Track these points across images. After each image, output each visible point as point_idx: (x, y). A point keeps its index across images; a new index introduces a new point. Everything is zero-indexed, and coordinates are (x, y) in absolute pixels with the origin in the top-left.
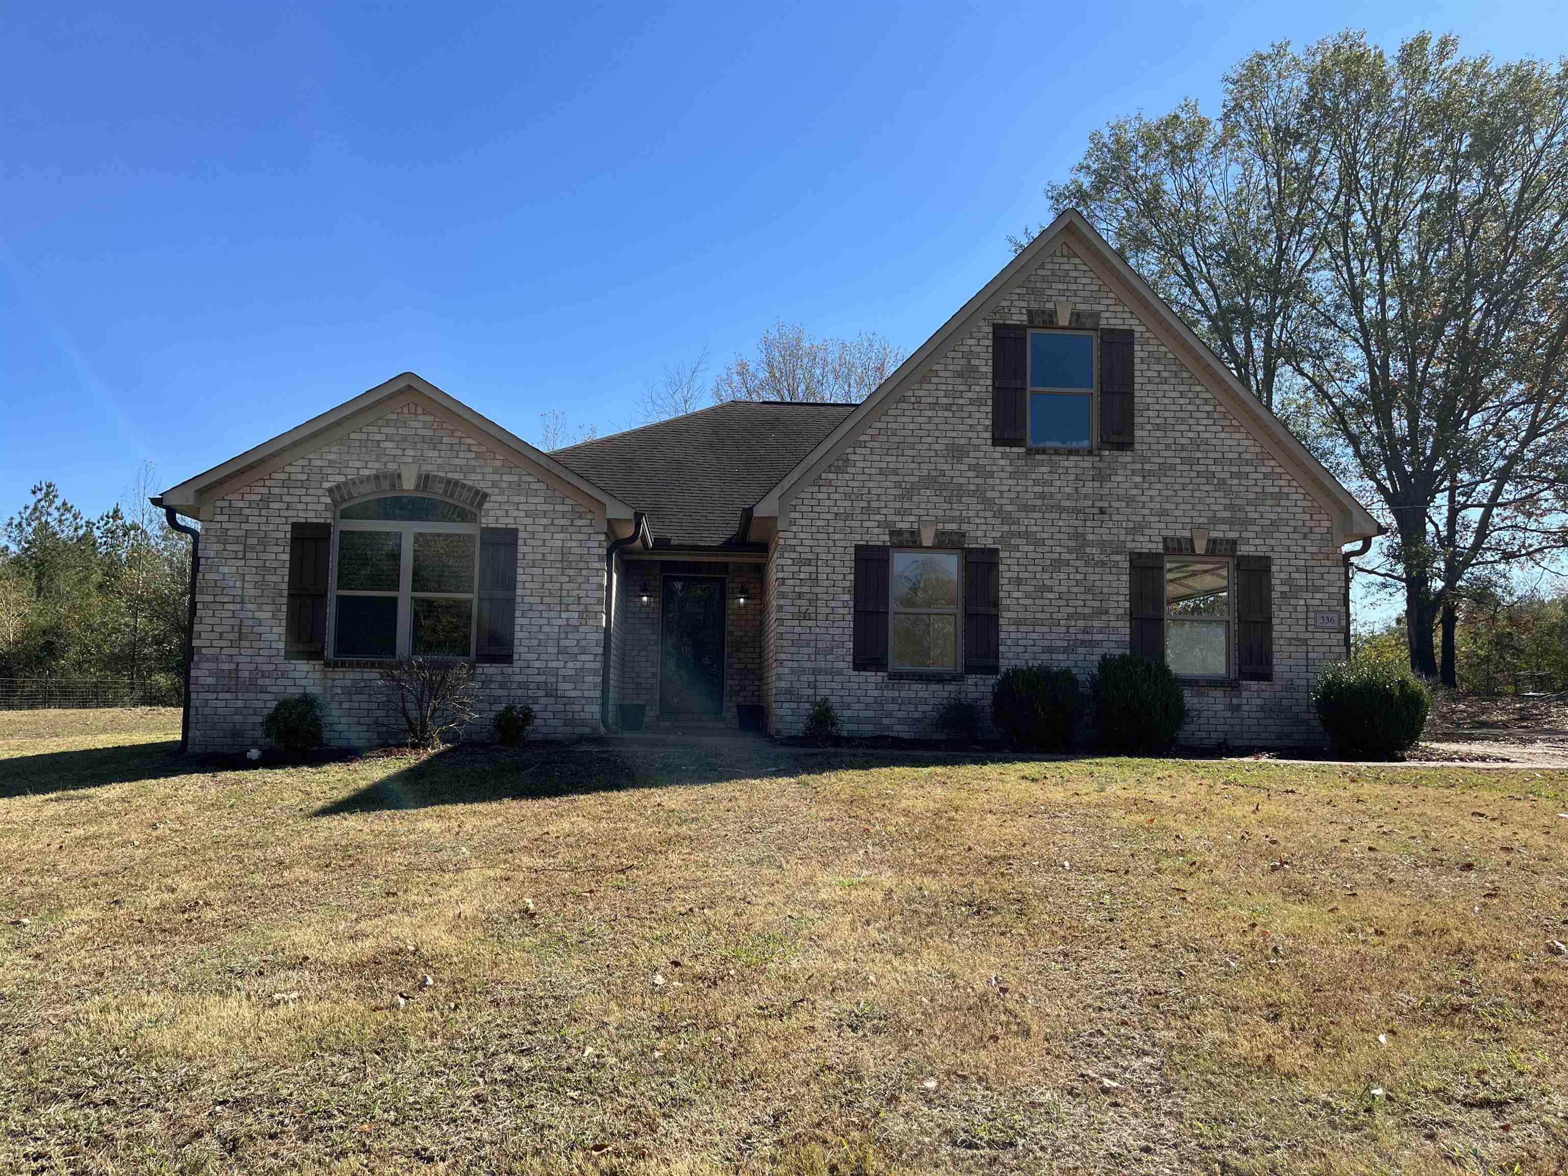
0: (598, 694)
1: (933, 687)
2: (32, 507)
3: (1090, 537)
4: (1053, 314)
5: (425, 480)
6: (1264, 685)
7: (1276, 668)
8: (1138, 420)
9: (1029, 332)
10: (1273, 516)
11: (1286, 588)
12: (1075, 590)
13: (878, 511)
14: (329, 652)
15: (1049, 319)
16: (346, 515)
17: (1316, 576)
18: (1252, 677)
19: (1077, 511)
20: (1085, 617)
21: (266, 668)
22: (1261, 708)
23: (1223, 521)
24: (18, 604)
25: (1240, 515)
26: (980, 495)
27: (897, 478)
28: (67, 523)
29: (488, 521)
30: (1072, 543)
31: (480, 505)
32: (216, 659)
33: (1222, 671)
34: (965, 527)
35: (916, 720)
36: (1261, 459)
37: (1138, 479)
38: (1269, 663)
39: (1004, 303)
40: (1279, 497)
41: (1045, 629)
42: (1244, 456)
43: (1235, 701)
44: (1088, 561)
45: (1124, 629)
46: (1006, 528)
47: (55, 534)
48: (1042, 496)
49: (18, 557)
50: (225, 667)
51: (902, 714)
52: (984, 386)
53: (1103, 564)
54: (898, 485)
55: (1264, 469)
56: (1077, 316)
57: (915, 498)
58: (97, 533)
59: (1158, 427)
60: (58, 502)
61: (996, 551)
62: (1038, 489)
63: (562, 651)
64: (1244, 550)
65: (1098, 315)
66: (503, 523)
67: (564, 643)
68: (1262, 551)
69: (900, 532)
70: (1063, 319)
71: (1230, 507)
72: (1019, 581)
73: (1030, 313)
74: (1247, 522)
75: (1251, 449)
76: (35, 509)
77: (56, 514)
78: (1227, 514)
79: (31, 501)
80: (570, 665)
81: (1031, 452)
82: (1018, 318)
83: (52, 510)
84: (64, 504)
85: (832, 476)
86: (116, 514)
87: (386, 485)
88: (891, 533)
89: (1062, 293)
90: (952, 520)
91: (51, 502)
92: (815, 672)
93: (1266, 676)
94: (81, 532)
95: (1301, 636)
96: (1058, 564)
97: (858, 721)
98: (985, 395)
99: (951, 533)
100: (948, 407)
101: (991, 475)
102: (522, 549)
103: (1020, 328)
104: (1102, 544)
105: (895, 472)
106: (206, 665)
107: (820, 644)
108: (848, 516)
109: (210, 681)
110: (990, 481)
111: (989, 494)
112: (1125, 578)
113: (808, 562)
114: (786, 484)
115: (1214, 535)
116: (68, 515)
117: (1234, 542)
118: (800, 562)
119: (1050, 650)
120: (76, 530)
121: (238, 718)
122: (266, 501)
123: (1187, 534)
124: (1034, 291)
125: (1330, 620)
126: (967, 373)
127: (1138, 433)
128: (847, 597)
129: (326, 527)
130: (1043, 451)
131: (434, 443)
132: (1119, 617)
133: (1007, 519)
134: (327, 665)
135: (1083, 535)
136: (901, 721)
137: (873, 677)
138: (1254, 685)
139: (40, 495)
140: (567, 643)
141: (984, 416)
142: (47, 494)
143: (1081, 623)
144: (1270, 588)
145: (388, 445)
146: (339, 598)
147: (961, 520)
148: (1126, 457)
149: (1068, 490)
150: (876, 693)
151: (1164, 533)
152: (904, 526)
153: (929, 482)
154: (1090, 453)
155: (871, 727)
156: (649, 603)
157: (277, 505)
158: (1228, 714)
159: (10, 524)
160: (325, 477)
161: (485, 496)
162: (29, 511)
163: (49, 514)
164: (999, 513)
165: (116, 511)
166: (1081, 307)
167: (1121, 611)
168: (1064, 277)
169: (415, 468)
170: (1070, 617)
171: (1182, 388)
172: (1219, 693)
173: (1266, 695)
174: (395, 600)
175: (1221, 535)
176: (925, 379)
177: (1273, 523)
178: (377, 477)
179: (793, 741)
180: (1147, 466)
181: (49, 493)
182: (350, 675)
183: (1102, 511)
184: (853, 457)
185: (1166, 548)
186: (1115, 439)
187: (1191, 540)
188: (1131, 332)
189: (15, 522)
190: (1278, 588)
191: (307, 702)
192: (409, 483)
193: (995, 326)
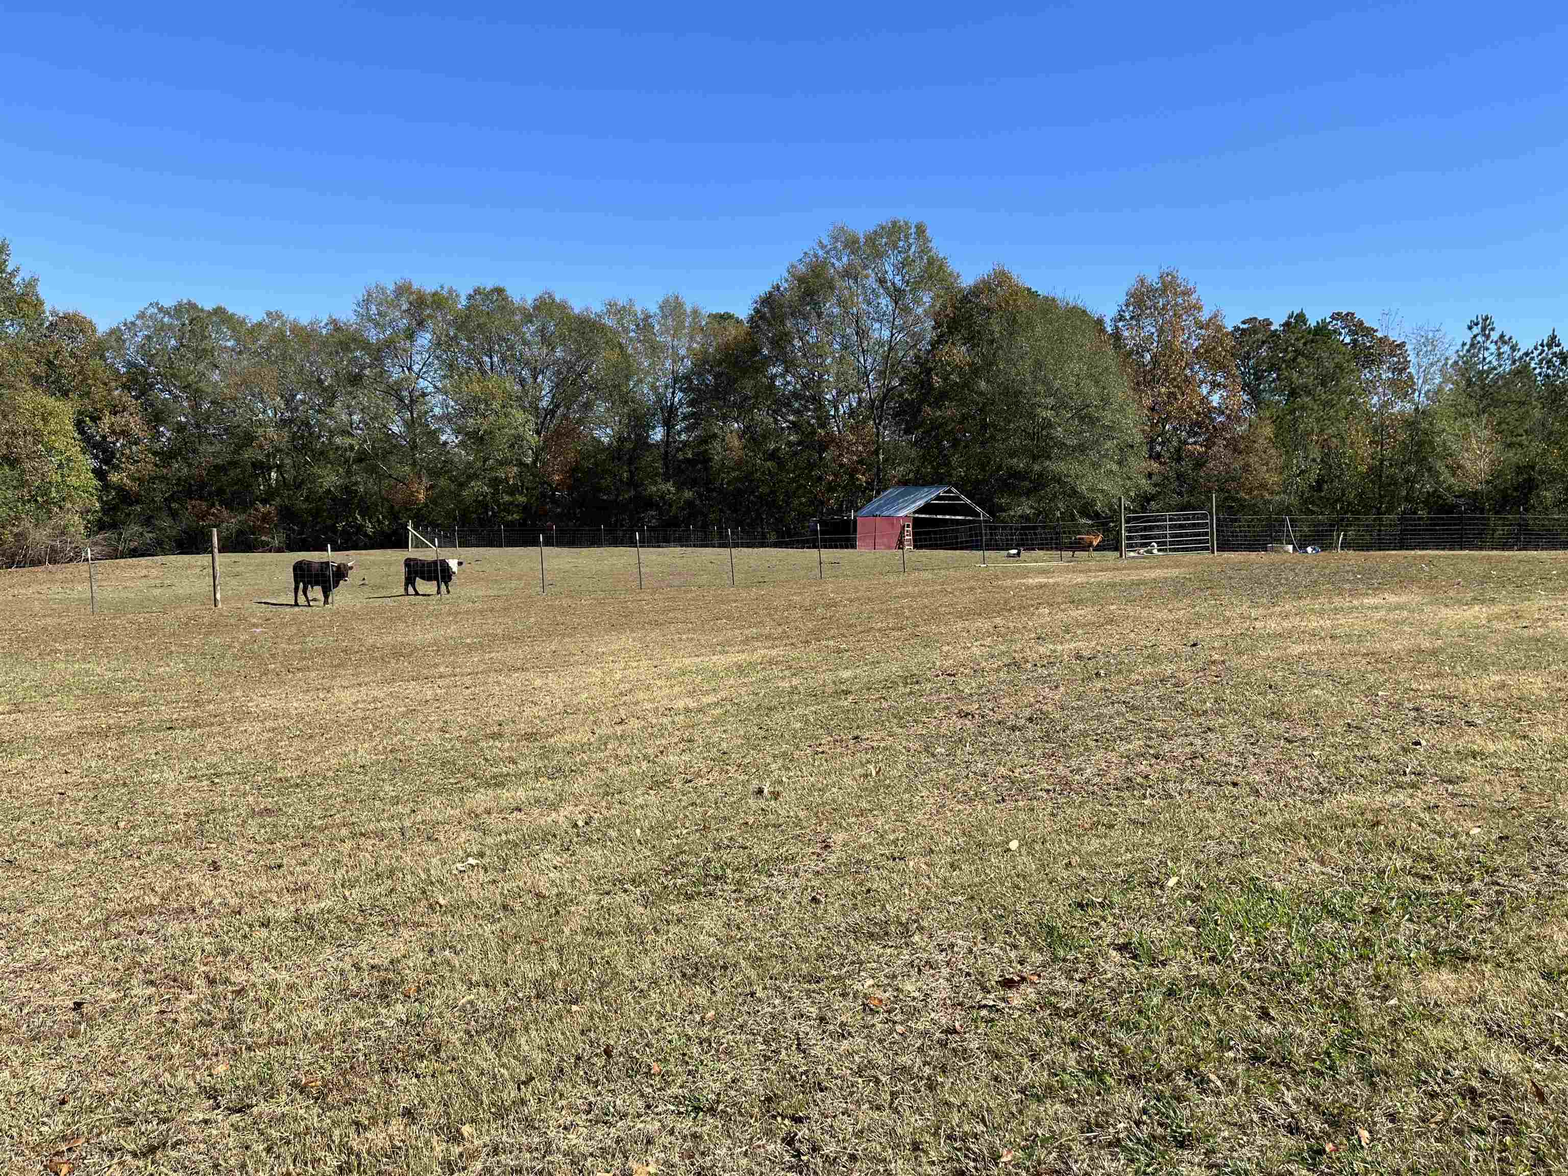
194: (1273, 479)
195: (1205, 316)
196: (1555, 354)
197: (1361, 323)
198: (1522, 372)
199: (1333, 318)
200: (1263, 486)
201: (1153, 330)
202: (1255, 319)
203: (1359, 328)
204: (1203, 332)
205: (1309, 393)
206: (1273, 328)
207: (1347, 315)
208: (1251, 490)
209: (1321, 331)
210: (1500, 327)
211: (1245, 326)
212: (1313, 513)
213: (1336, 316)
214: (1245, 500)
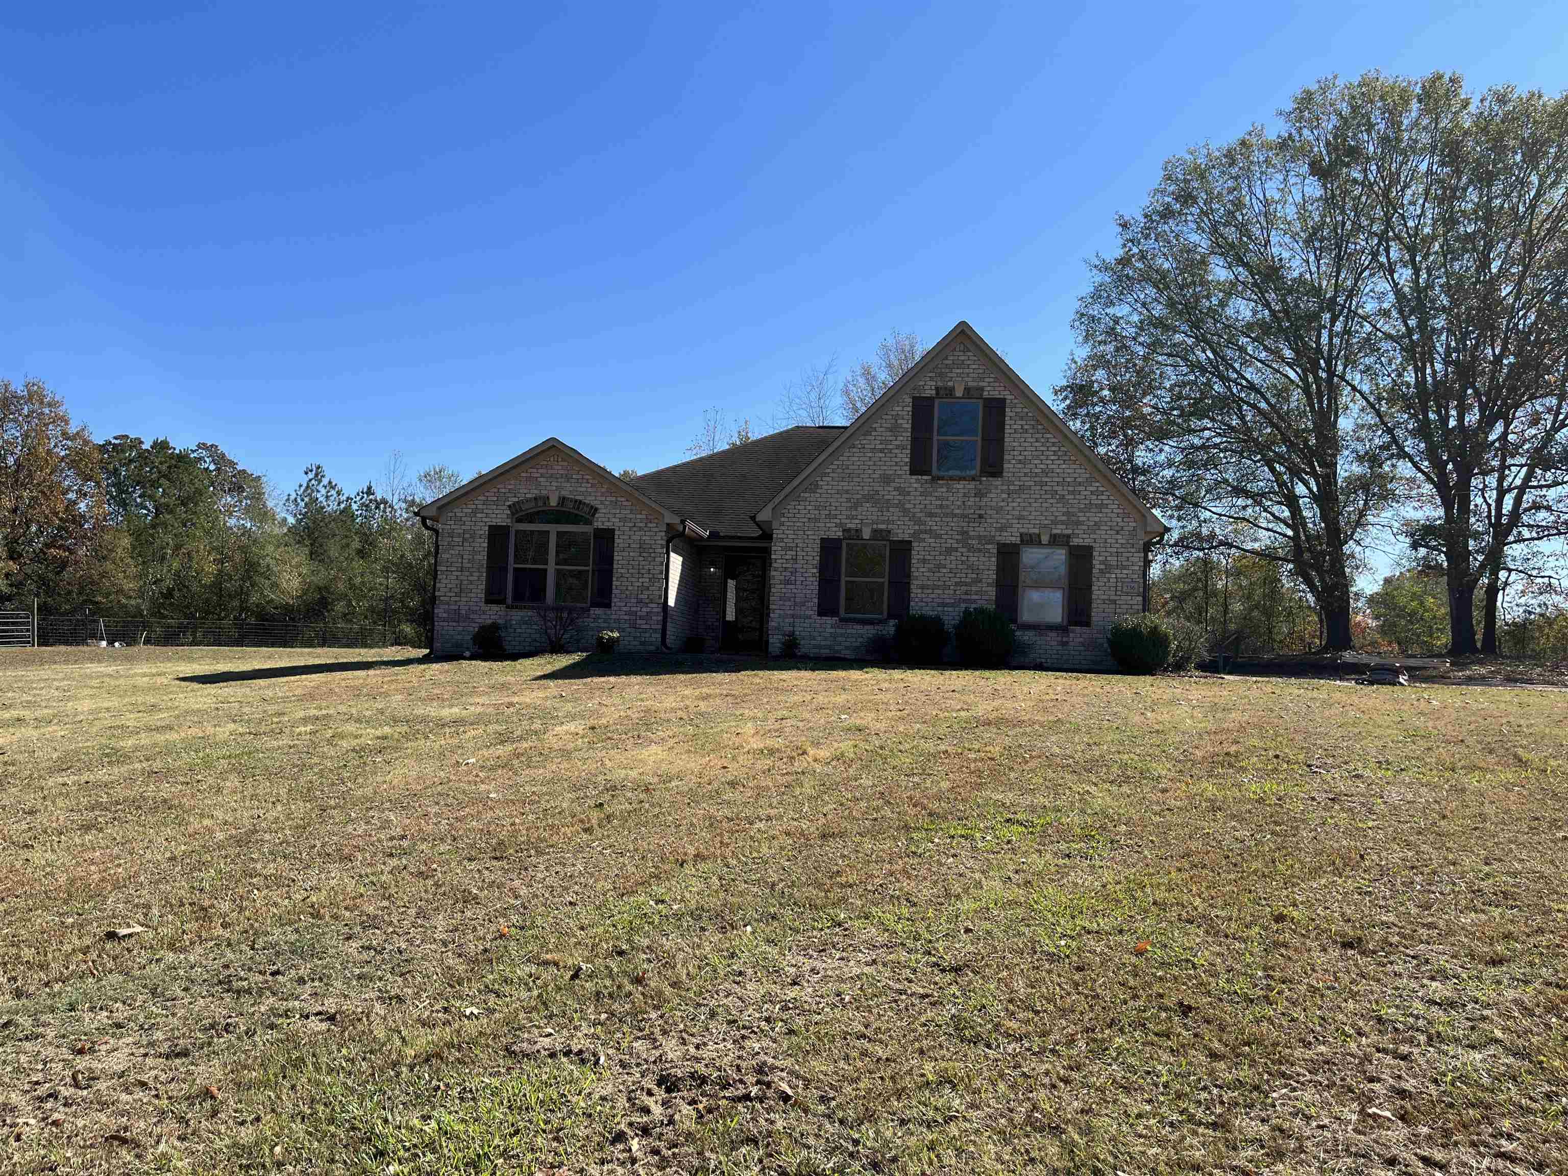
0: (660, 627)
1: (867, 627)
2: (305, 485)
3: (972, 533)
4: (952, 389)
5: (563, 500)
6: (1085, 629)
7: (1094, 619)
8: (1006, 457)
9: (937, 402)
10: (1097, 519)
11: (1103, 567)
12: (960, 567)
13: (835, 516)
14: (509, 601)
15: (950, 392)
16: (519, 521)
17: (1124, 559)
18: (1077, 624)
19: (964, 516)
20: (966, 584)
21: (475, 608)
22: (1083, 644)
23: (1063, 523)
24: (299, 565)
25: (1074, 518)
26: (900, 505)
27: (848, 496)
28: (332, 498)
29: (598, 524)
30: (959, 537)
31: (593, 515)
32: (448, 604)
33: (1059, 620)
34: (890, 527)
35: (858, 647)
36: (1089, 481)
37: (1005, 496)
38: (1089, 616)
39: (921, 383)
40: (1102, 506)
41: (940, 592)
42: (1079, 480)
43: (1065, 639)
44: (971, 549)
45: (992, 592)
46: (917, 527)
47: (323, 508)
48: (941, 506)
49: (294, 526)
50: (453, 607)
51: (848, 644)
52: (905, 437)
53: (980, 551)
54: (849, 500)
55: (1091, 489)
56: (967, 390)
57: (859, 509)
58: (355, 507)
59: (1020, 462)
60: (325, 481)
61: (910, 542)
62: (939, 502)
63: (640, 601)
64: (1075, 542)
65: (982, 389)
66: (608, 525)
67: (640, 596)
68: (1087, 542)
69: (849, 530)
70: (959, 393)
71: (1067, 514)
72: (924, 561)
73: (937, 389)
74: (1078, 523)
75: (1082, 475)
76: (308, 487)
77: (323, 491)
78: (1064, 518)
79: (304, 480)
80: (644, 610)
81: (936, 479)
82: (930, 392)
83: (320, 488)
84: (330, 483)
85: (807, 495)
86: (369, 491)
87: (540, 503)
88: (844, 531)
89: (959, 375)
90: (883, 522)
91: (320, 481)
92: (793, 616)
93: (1087, 624)
94: (342, 506)
95: (1113, 598)
96: (950, 551)
97: (820, 647)
98: (905, 443)
99: (881, 530)
100: (881, 451)
101: (909, 493)
102: (617, 541)
103: (931, 399)
104: (979, 537)
105: (847, 492)
106: (442, 607)
107: (798, 600)
108: (817, 520)
109: (445, 615)
110: (908, 498)
111: (908, 506)
112: (994, 559)
113: (791, 549)
114: (777, 500)
115: (1055, 531)
116: (333, 492)
117: (1068, 536)
118: (788, 549)
119: (944, 605)
120: (339, 504)
121: (459, 637)
122: (474, 512)
123: (1036, 531)
124: (941, 375)
125: (1133, 588)
126: (895, 429)
127: (1005, 466)
128: (815, 571)
129: (507, 528)
130: (942, 478)
131: (568, 479)
132: (989, 585)
133: (919, 522)
134: (508, 607)
135: (967, 532)
136: (847, 648)
137: (829, 621)
138: (1078, 629)
139: (311, 475)
140: (642, 596)
141: (905, 457)
142: (316, 475)
143: (964, 588)
144: (1091, 567)
145: (542, 479)
146: (515, 569)
147: (888, 522)
148: (997, 482)
149: (959, 503)
150: (832, 630)
151: (1022, 530)
152: (853, 526)
153: (868, 498)
154: (973, 479)
155: (828, 651)
156: (715, 573)
157: (479, 515)
158: (1060, 648)
159: (288, 500)
160: (507, 500)
161: (596, 509)
162: (302, 489)
163: (318, 491)
164: (913, 518)
165: (369, 488)
166: (970, 384)
167: (990, 581)
168: (962, 365)
169: (557, 493)
170: (957, 584)
171: (1037, 436)
172: (1053, 634)
173: (1085, 636)
174: (546, 570)
175: (1059, 531)
176: (868, 433)
177: (1096, 524)
178: (535, 499)
179: (777, 658)
180: (1012, 488)
181: (318, 473)
182: (521, 614)
183: (981, 516)
184: (821, 483)
185: (1022, 541)
186: (991, 470)
187: (1039, 535)
188: (1003, 400)
189: (292, 497)
190: (1098, 566)
191: (495, 627)
192: (553, 502)
193: (914, 398)
194: (130, 585)
195: (72, 429)
196: (371, 501)
197: (223, 455)
198: (347, 511)
199: (198, 446)
200: (120, 591)
201: (18, 434)
202: (127, 437)
203: (221, 460)
204: (69, 443)
205: (171, 512)
206: (144, 447)
207: (212, 446)
208: (107, 595)
209: (182, 458)
210: (329, 475)
211: (117, 442)
212: (165, 617)
213: (202, 446)
214: (101, 603)
